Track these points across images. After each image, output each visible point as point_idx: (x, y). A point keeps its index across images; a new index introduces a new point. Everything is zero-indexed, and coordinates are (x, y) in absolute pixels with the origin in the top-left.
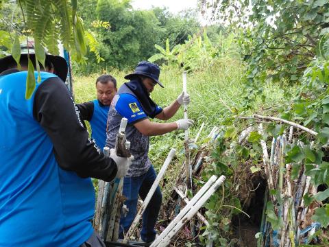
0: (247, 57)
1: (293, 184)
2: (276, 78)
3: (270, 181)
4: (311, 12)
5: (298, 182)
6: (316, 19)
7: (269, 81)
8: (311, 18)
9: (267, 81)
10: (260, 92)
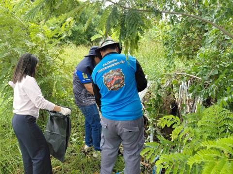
0: (166, 44)
1: (190, 106)
2: (180, 55)
3: (179, 106)
4: (200, 23)
5: (192, 106)
6: (202, 27)
7: (176, 57)
8: (200, 26)
9: (175, 57)
10: (173, 63)
